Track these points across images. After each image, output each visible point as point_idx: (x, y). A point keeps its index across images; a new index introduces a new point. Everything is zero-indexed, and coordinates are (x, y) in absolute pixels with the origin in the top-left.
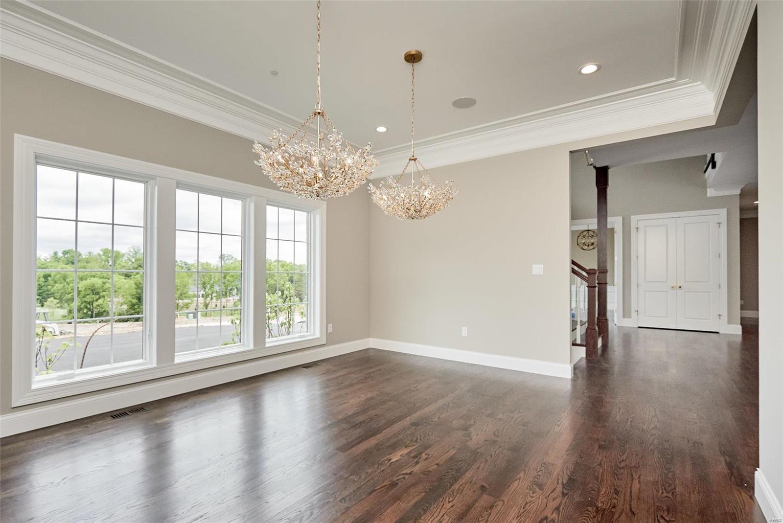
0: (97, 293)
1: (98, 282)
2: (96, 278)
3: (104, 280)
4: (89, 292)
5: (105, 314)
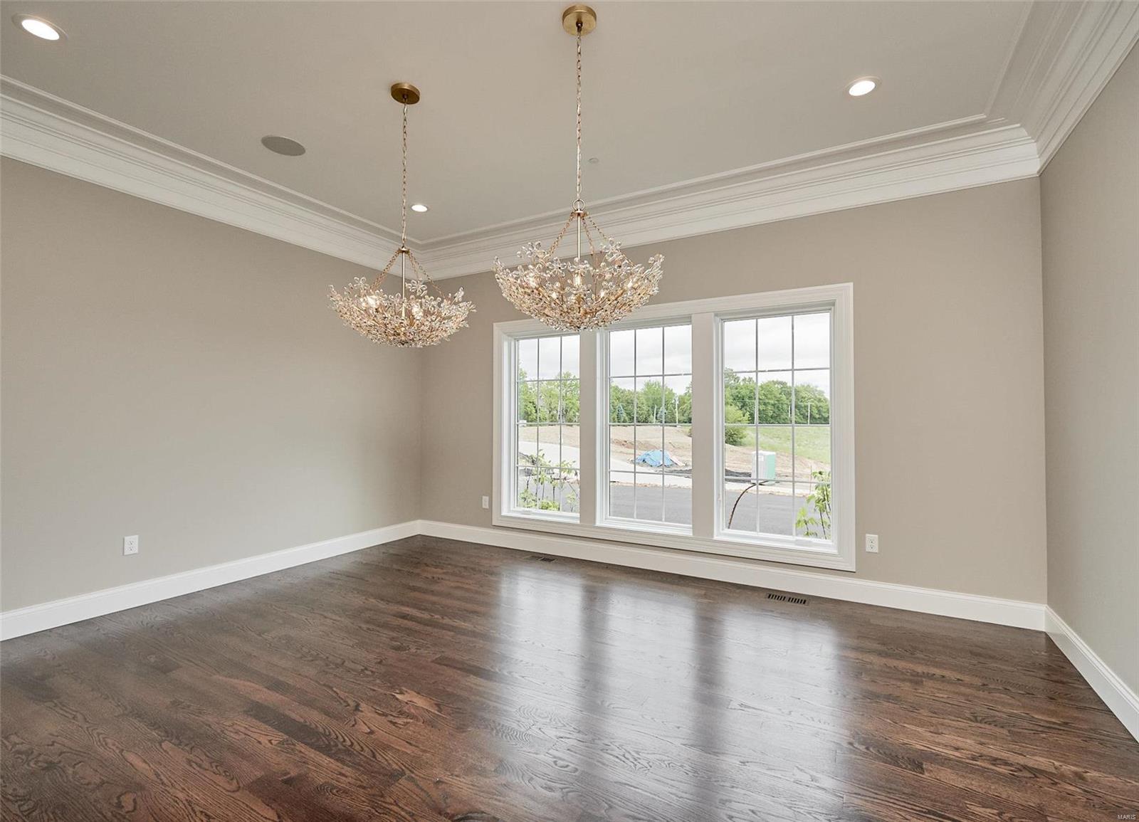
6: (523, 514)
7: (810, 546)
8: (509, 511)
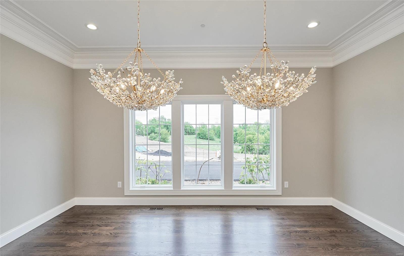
0: (251, 141)
1: (251, 136)
2: (251, 135)
3: (253, 136)
4: (248, 140)
5: (254, 150)
6: (141, 188)
7: (265, 188)
8: (133, 187)
